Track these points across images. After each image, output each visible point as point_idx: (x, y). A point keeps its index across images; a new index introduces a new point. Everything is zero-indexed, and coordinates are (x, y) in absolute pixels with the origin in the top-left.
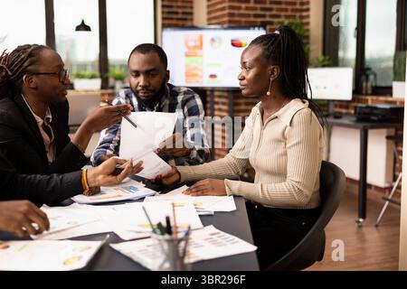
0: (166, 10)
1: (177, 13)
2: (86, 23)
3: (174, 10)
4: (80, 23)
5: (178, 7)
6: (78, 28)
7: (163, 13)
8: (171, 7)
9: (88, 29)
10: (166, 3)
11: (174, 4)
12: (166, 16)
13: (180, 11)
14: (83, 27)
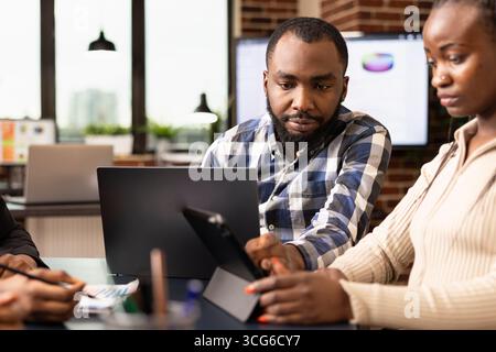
0: (249, 15)
1: (268, 21)
2: (108, 37)
3: (264, 15)
4: (96, 37)
5: (271, 10)
6: (93, 46)
7: (244, 20)
8: (258, 10)
9: (110, 46)
10: (250, 4)
11: (264, 5)
12: (249, 25)
13: (274, 16)
14: (103, 44)
